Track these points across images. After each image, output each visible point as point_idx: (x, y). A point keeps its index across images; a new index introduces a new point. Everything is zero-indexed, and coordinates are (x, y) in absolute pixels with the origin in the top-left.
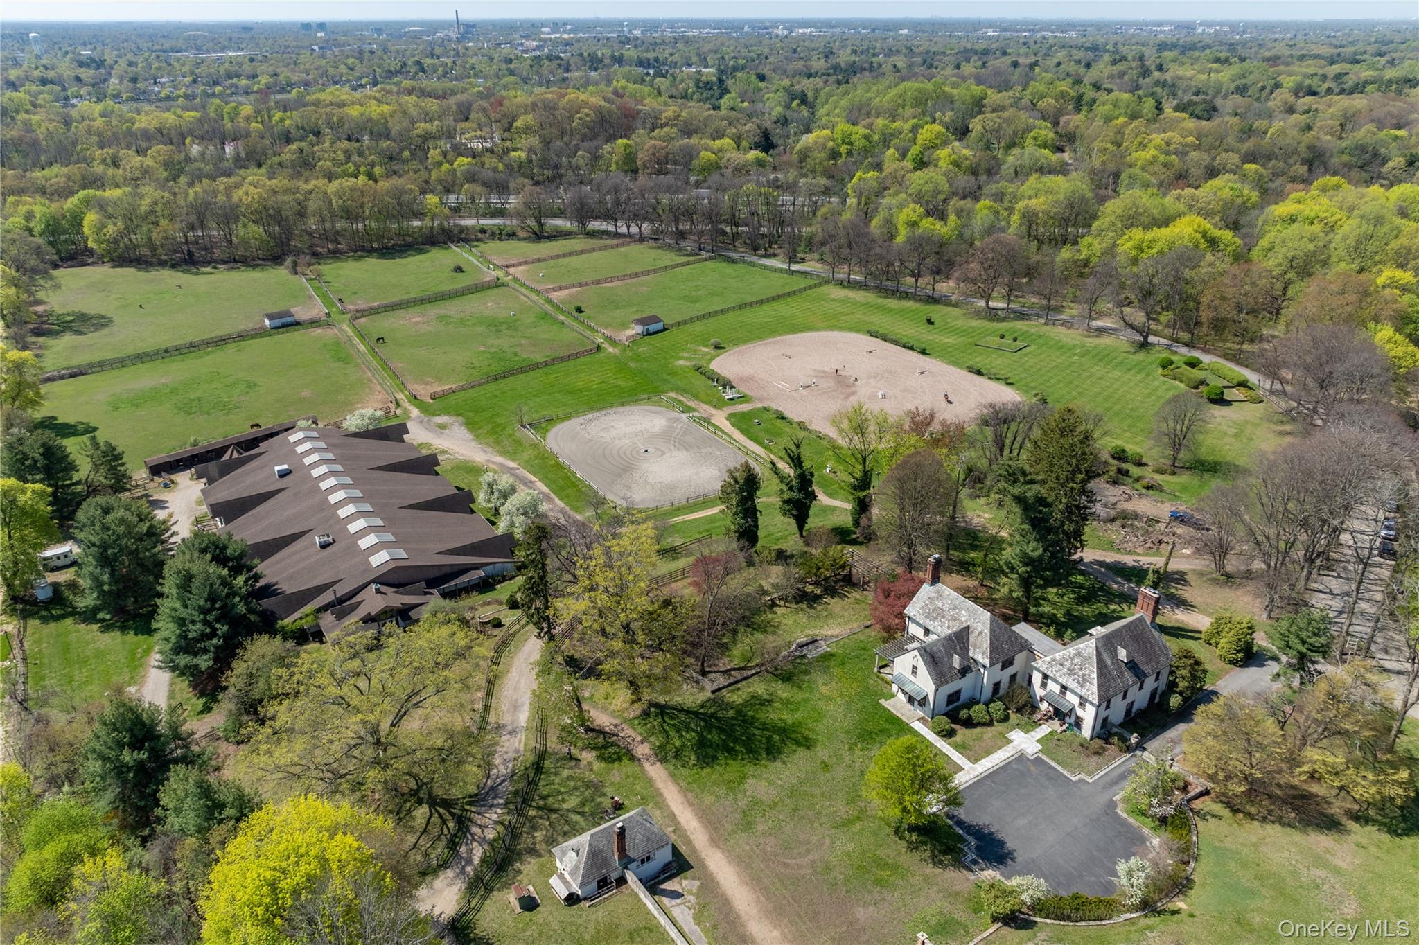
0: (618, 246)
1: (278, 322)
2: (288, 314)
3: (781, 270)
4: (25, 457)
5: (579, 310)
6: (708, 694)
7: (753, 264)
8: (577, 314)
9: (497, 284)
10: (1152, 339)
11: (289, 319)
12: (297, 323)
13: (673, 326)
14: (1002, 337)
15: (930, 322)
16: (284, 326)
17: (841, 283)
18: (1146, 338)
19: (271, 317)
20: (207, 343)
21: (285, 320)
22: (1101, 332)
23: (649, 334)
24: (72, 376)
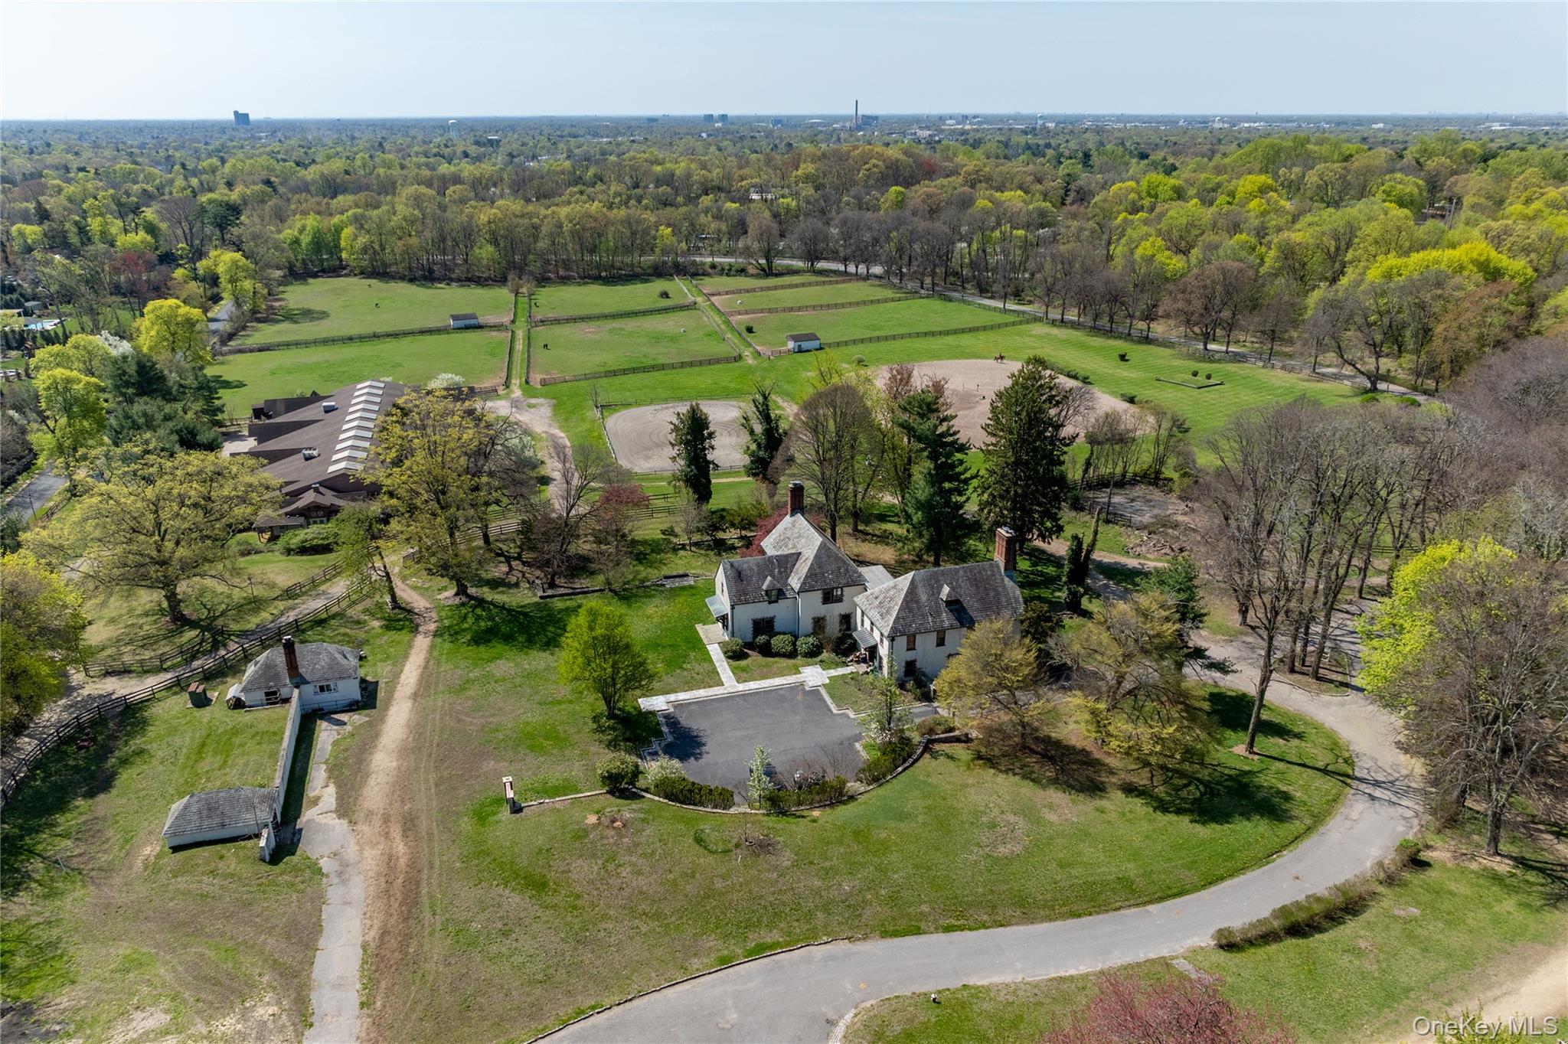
0: (837, 282)
1: (461, 323)
2: (473, 316)
3: (995, 309)
4: (124, 373)
5: (750, 330)
6: (537, 599)
7: (969, 303)
8: (745, 334)
9: (693, 306)
10: (1382, 386)
11: (472, 322)
12: (479, 327)
13: (830, 345)
14: (1195, 374)
15: (1123, 358)
16: (467, 328)
17: (1053, 323)
18: (1374, 384)
19: (455, 318)
20: (388, 335)
21: (468, 322)
22: (1323, 377)
23: (800, 351)
24: (260, 350)
